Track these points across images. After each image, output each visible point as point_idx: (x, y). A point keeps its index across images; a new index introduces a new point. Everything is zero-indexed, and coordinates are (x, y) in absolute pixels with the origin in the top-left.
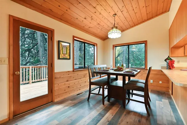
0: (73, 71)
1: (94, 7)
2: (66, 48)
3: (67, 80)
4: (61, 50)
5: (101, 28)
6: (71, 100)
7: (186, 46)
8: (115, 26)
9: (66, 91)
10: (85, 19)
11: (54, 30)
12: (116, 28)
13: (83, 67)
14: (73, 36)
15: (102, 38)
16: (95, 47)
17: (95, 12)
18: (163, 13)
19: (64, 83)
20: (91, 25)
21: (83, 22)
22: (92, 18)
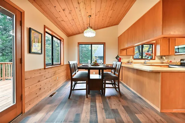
0: (45, 68)
1: (79, 3)
2: (37, 38)
3: (38, 80)
4: (33, 41)
5: (72, 24)
6: (48, 104)
7: (127, 50)
8: (90, 26)
9: (37, 95)
10: (64, 10)
11: (24, 12)
12: (91, 28)
13: (50, 64)
14: (44, 25)
15: (67, 34)
16: (62, 42)
17: (77, 8)
18: (115, 25)
19: (35, 85)
20: (65, 19)
21: (59, 13)
22: (71, 12)
